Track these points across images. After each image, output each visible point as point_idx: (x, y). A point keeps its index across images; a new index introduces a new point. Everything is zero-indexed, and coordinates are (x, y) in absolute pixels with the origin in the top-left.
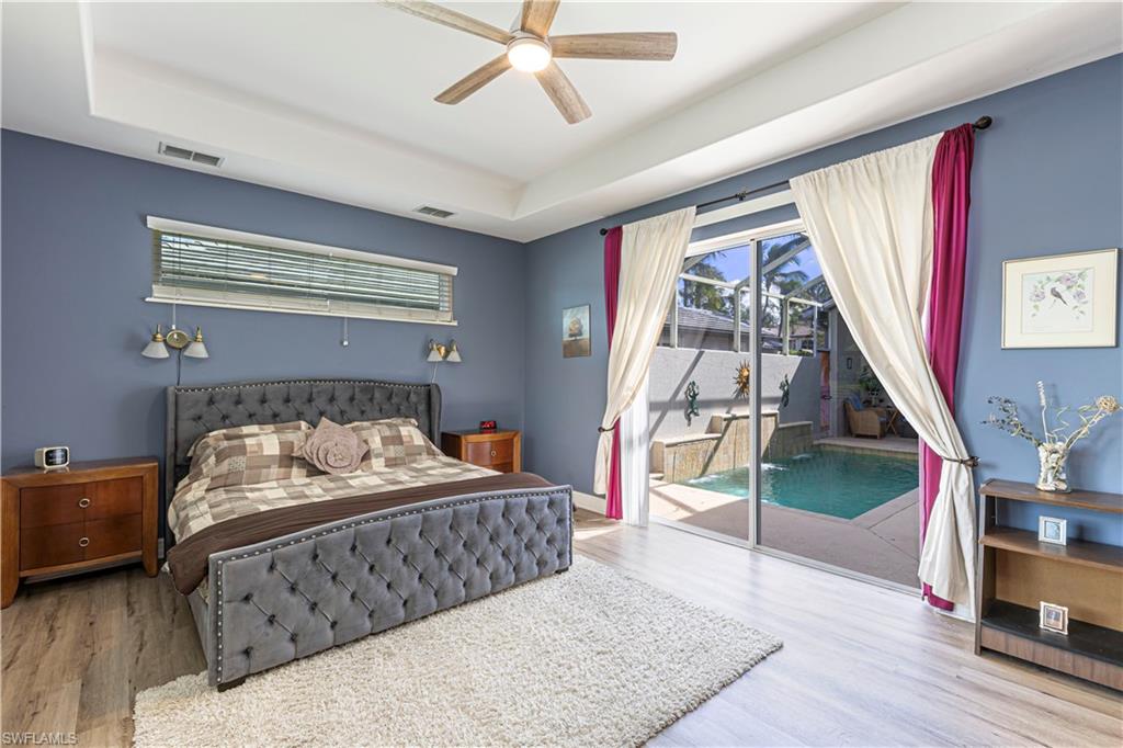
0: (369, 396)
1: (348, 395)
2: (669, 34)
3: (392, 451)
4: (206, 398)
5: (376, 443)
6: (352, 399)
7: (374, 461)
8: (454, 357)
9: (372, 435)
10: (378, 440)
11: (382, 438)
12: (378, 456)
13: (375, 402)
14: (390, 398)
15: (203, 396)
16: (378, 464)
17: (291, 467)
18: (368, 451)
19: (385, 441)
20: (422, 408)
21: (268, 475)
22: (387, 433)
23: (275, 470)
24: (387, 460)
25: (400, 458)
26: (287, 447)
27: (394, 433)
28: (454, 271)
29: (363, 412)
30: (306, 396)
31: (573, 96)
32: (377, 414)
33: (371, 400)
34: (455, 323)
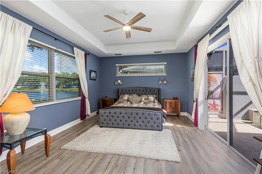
0: (146, 90)
1: (142, 90)
2: (140, 13)
3: (146, 101)
4: (122, 90)
5: (143, 99)
6: (143, 91)
7: (142, 102)
8: (165, 82)
9: (143, 98)
10: (144, 99)
11: (145, 98)
12: (143, 102)
13: (148, 92)
14: (150, 91)
15: (121, 90)
16: (142, 103)
17: (128, 101)
18: (141, 101)
19: (145, 99)
20: (157, 93)
21: (125, 102)
22: (146, 98)
23: (126, 102)
24: (144, 102)
25: (147, 103)
26: (128, 98)
27: (148, 98)
28: (166, 63)
29: (145, 93)
30: (135, 90)
31: (144, 28)
32: (148, 94)
33: (147, 91)
34: (166, 75)
